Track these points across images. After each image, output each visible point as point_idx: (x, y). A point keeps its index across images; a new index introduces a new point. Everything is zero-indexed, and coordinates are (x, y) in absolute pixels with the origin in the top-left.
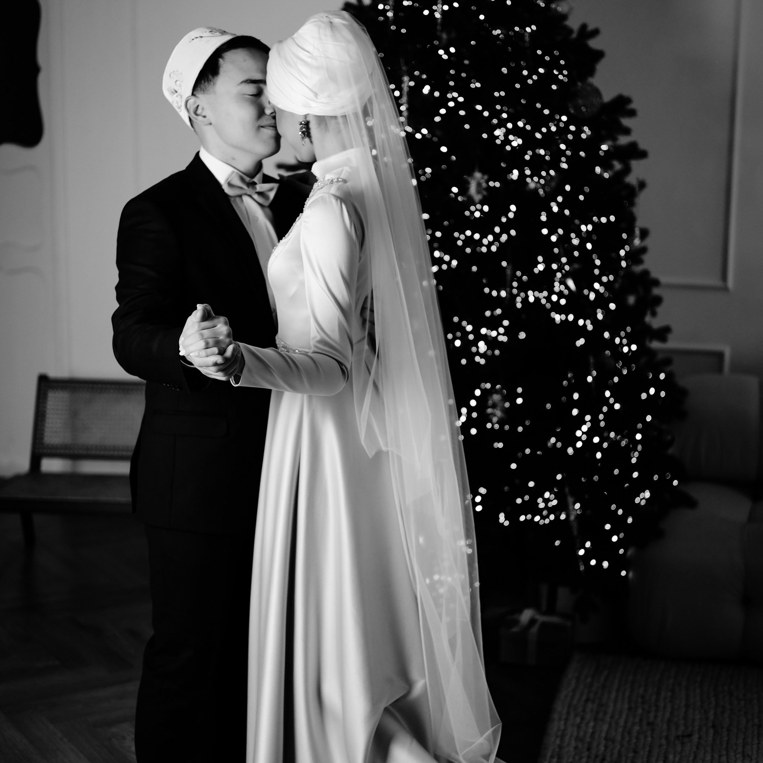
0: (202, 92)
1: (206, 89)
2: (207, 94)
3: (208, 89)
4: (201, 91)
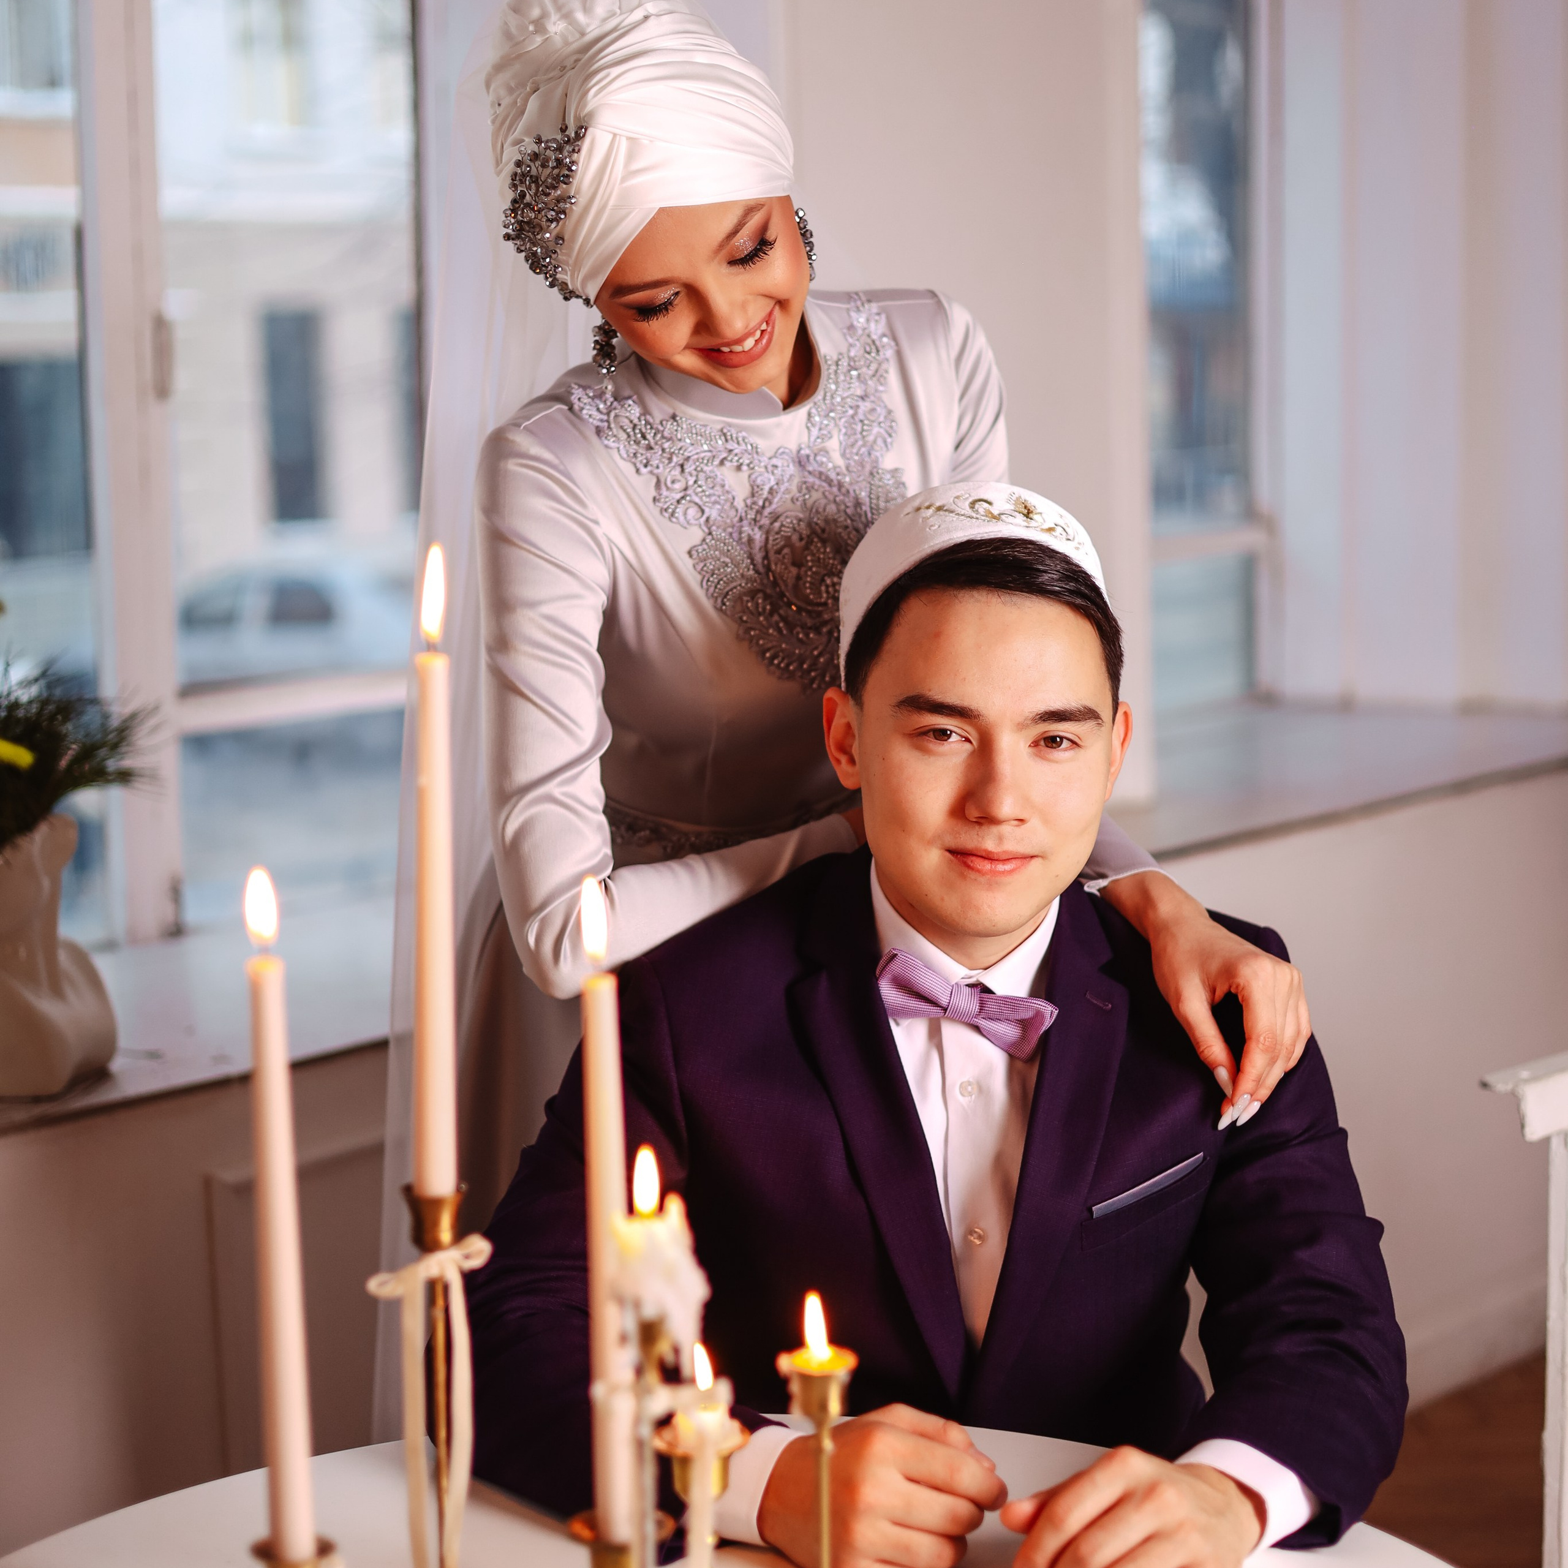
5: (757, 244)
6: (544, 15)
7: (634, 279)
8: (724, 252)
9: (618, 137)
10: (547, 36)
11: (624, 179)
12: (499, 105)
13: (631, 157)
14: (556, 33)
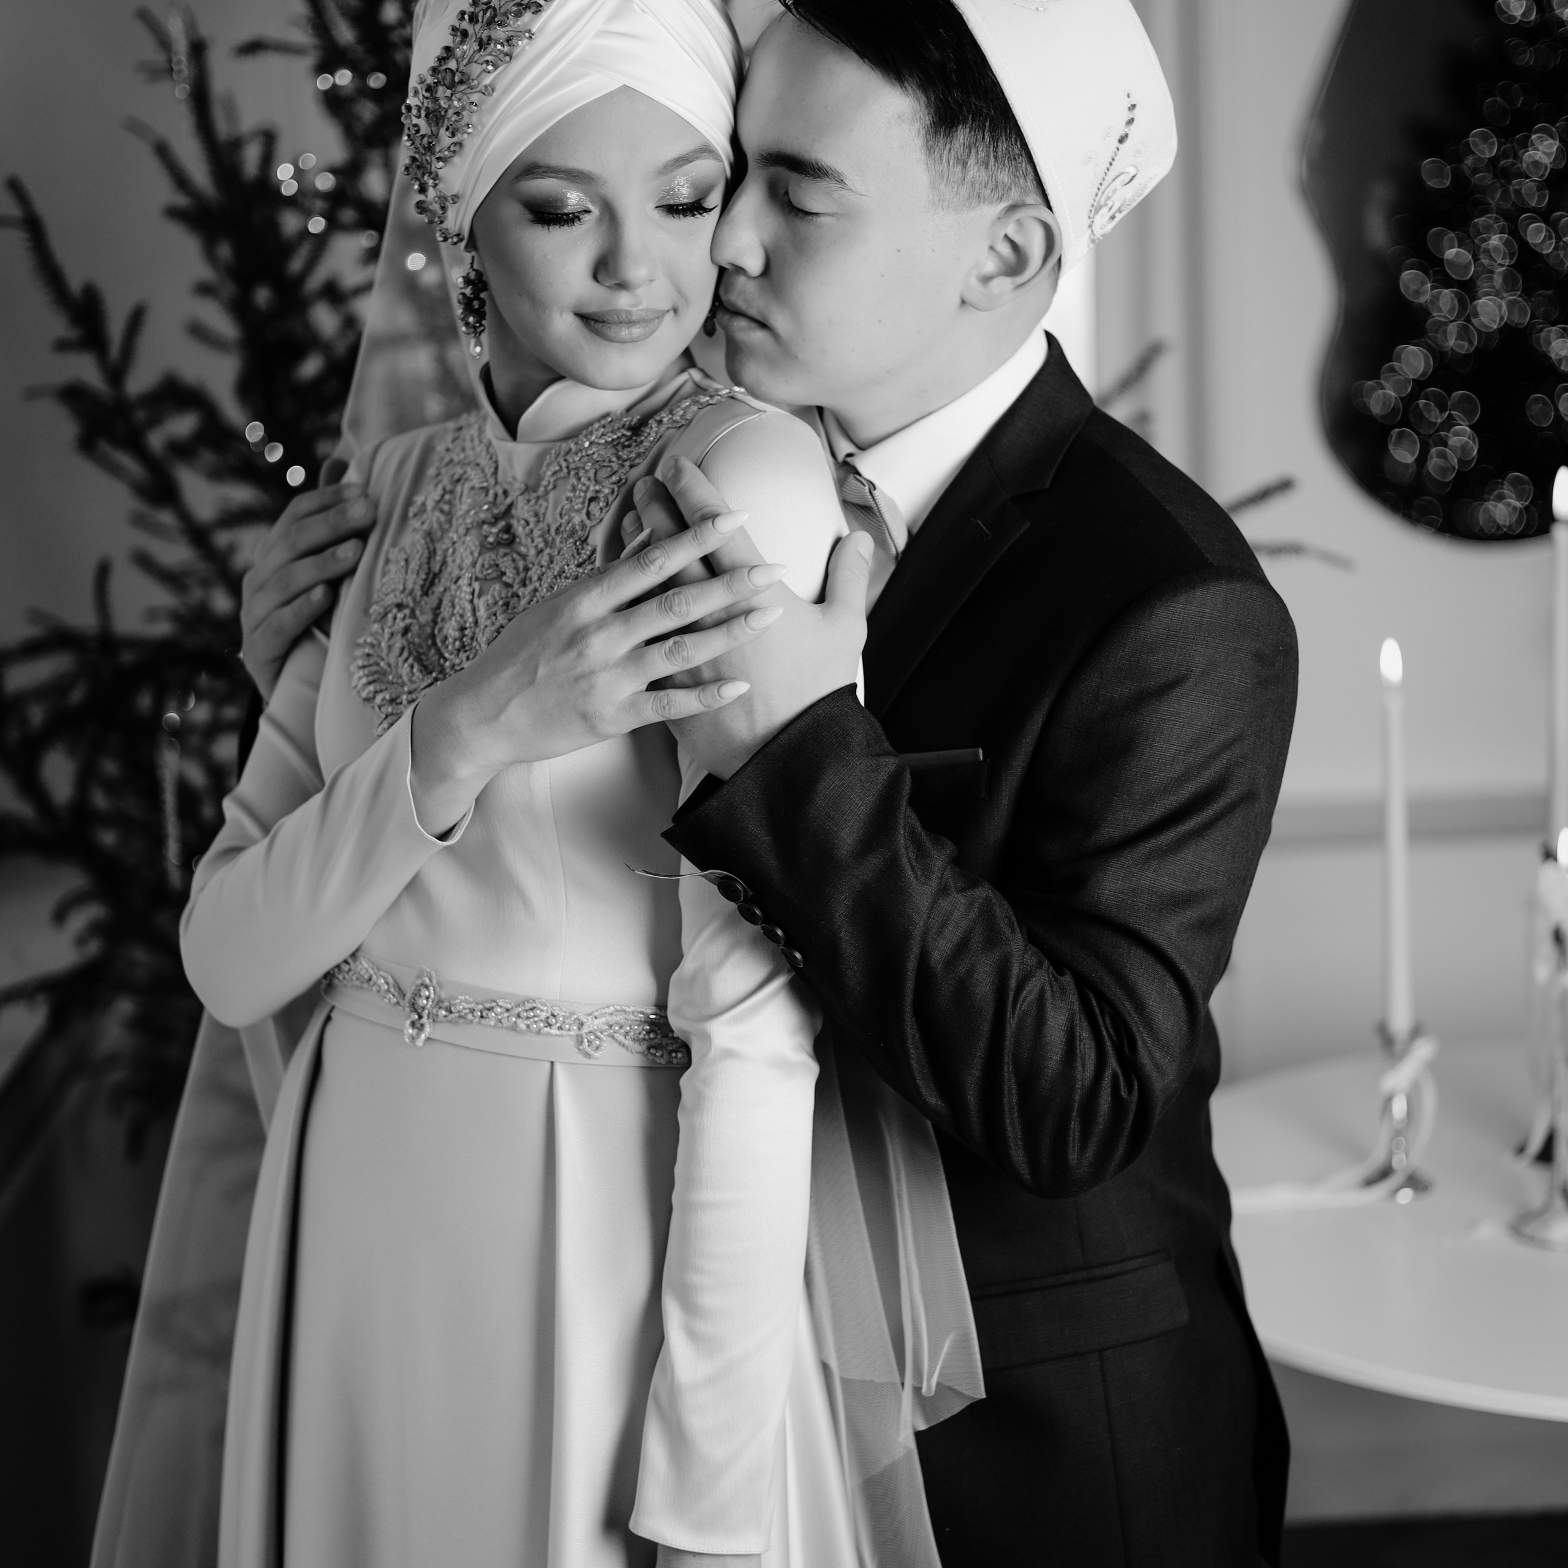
5: (695, 199)
8: (662, 182)
13: (616, 14)
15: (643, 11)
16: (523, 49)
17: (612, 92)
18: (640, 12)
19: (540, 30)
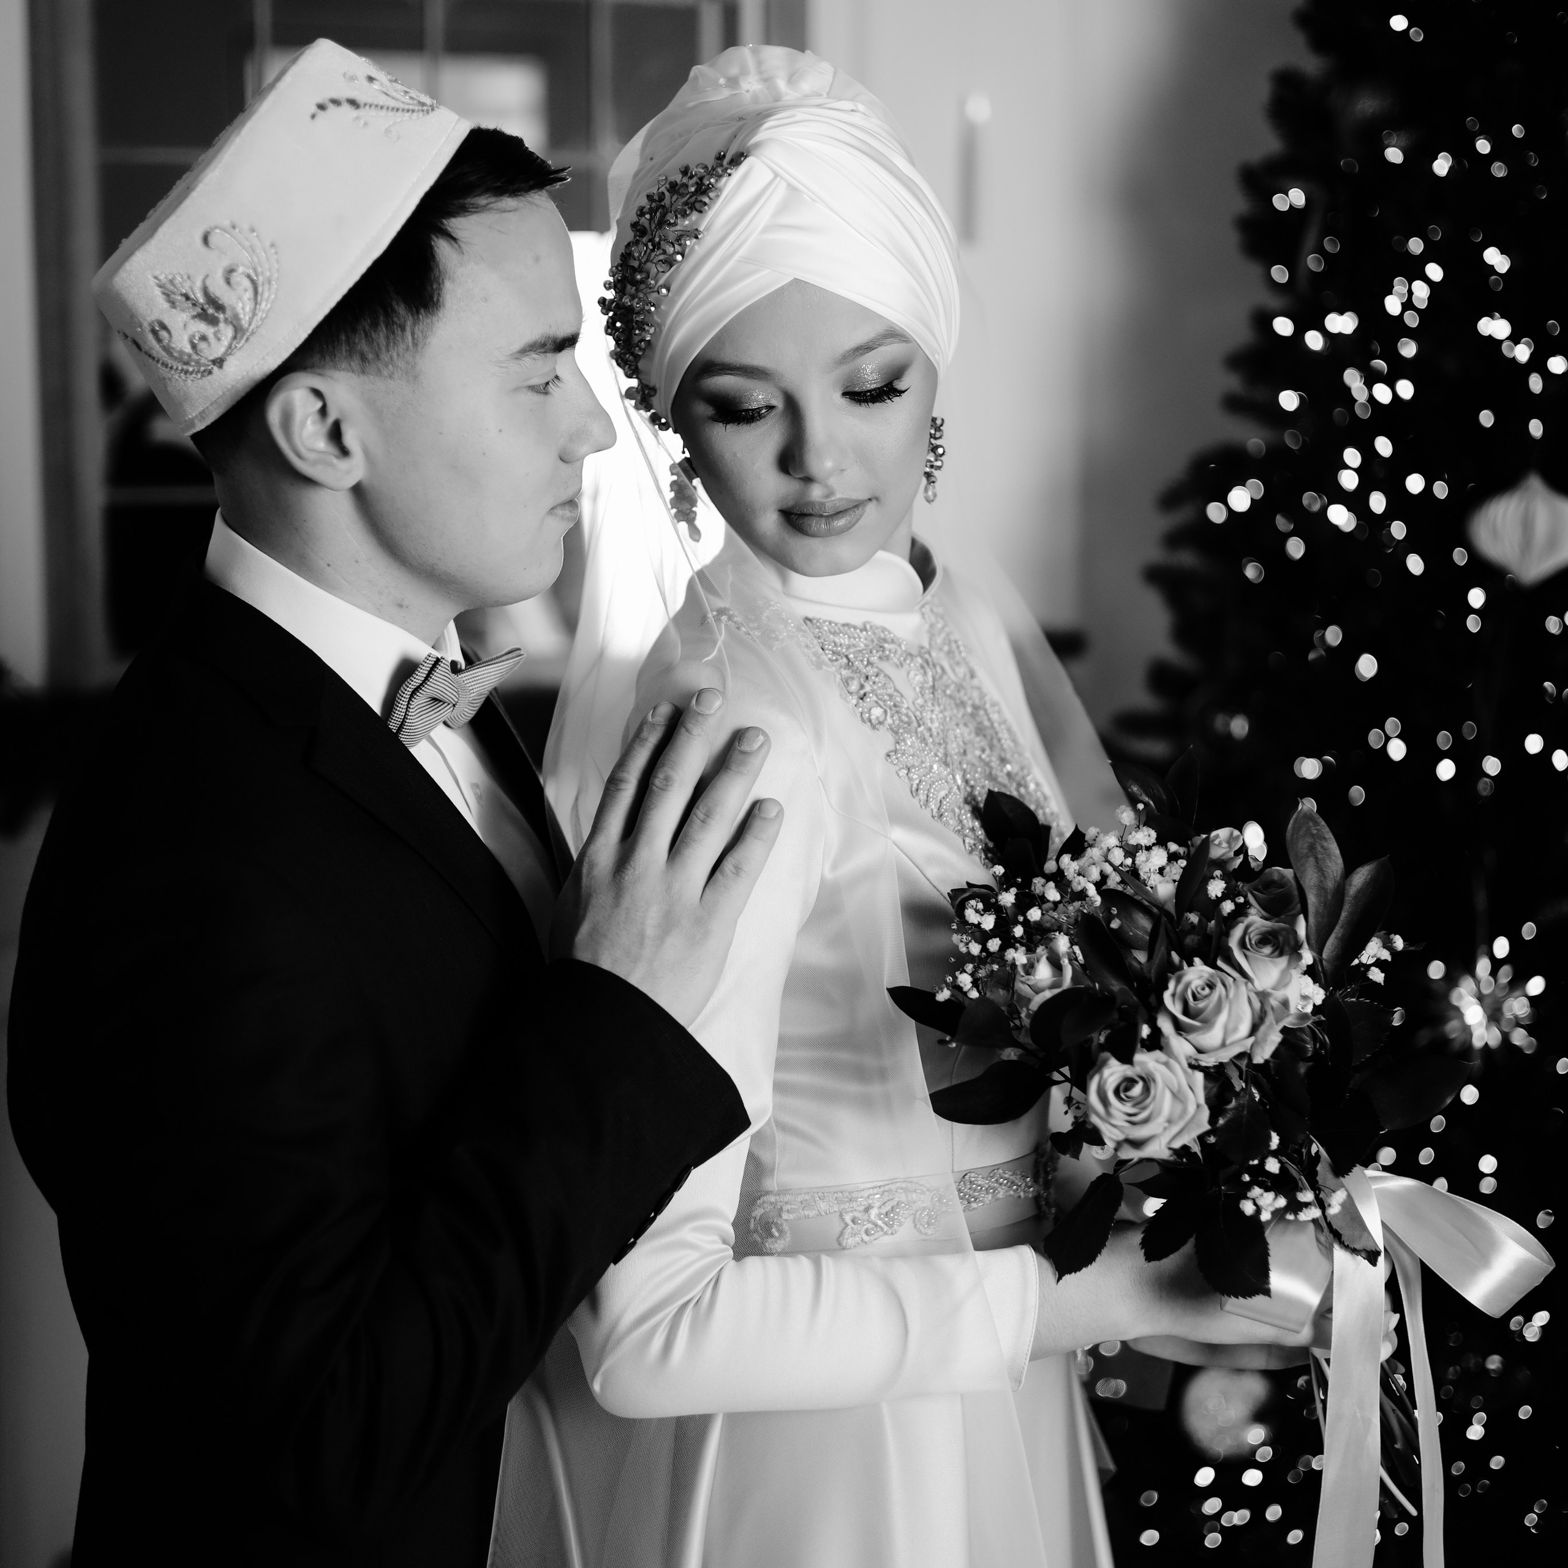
0: (356, 363)
1: (377, 356)
2: (379, 372)
3: (384, 357)
4: (351, 353)
5: (884, 383)
6: (744, 72)
7: (729, 356)
8: (845, 369)
9: (778, 179)
10: (735, 92)
11: (766, 229)
12: (652, 159)
13: (784, 207)
14: (748, 91)
15: (813, 200)
16: (692, 249)
17: (782, 288)
18: (810, 200)
19: (708, 228)
